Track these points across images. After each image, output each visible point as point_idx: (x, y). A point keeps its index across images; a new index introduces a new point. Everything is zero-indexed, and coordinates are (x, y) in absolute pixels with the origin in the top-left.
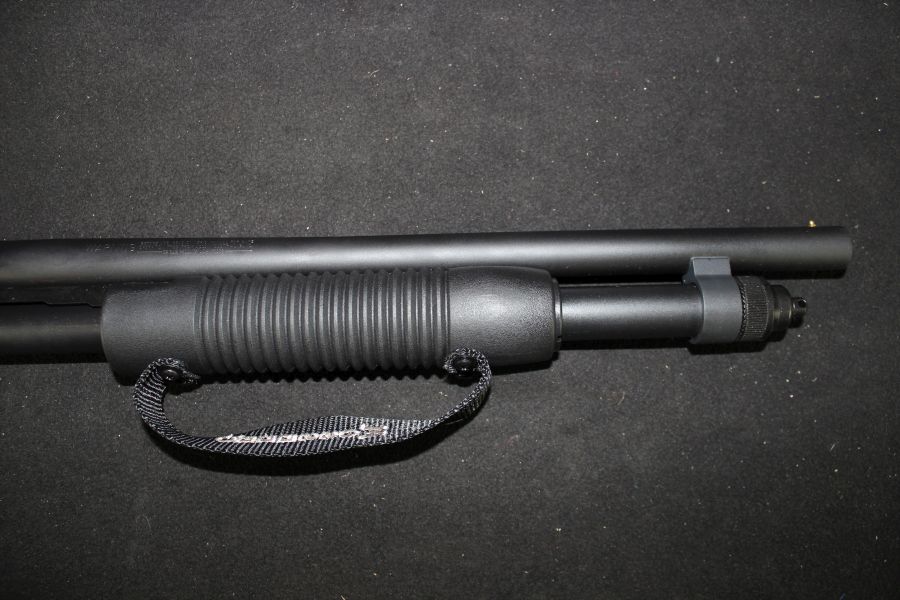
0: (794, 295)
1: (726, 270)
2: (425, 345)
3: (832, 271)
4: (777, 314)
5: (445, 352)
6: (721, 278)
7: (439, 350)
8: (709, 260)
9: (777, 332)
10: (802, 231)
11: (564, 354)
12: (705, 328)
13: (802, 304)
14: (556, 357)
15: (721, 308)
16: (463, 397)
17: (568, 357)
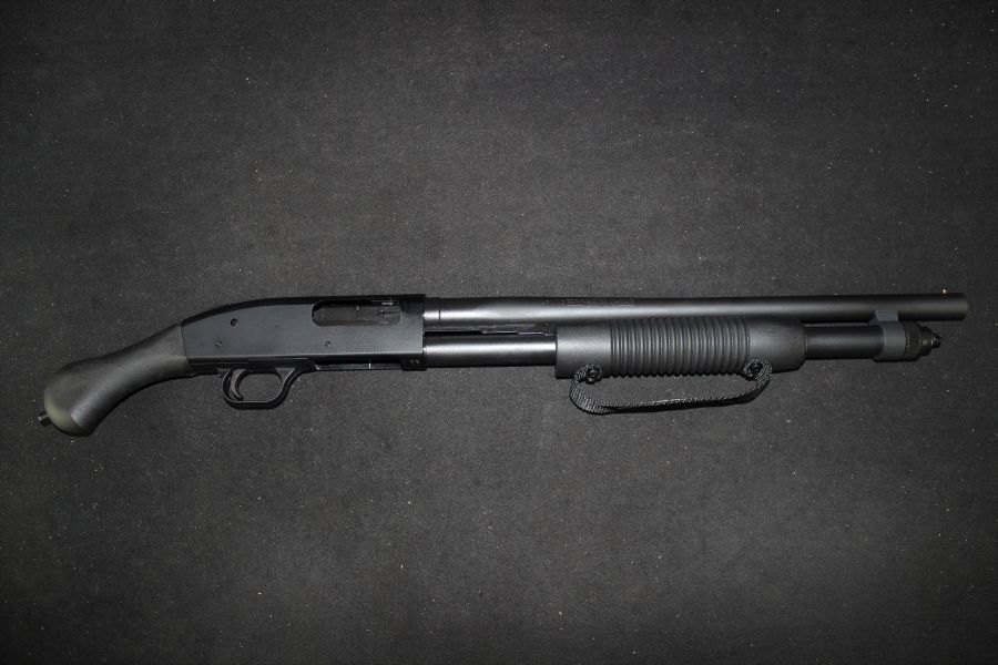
0: (934, 332)
1: (896, 319)
2: (735, 357)
3: (957, 317)
4: (925, 342)
5: (746, 362)
6: (893, 323)
7: (743, 359)
8: (886, 313)
9: (926, 351)
10: (938, 297)
11: (807, 362)
12: (885, 350)
13: (938, 337)
14: (802, 364)
15: (894, 340)
16: (750, 386)
17: (808, 364)
